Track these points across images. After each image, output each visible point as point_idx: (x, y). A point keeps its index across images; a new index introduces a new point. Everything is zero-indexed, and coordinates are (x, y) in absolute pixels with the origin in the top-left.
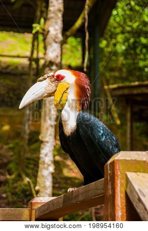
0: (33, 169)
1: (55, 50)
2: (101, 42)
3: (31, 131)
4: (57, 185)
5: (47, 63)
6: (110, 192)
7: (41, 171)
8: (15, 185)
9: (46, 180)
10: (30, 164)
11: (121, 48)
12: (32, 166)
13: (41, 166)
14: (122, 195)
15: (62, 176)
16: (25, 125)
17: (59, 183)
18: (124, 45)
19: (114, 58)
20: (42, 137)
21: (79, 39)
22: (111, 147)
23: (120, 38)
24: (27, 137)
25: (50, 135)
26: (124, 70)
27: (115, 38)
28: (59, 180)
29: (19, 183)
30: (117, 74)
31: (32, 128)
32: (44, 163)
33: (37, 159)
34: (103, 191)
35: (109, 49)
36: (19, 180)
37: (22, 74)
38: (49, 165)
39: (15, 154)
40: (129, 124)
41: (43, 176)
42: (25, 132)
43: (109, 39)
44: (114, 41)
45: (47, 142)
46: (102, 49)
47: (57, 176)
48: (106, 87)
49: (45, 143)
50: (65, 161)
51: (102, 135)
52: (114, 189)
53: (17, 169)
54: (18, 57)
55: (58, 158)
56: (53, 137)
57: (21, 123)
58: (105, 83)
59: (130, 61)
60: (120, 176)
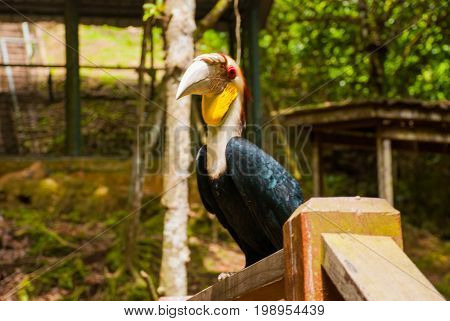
0: (151, 261)
1: (183, 47)
2: (262, 37)
3: (144, 195)
4: (194, 288)
5: (171, 71)
6: (295, 270)
7: (167, 260)
8: (121, 289)
9: (176, 276)
10: (145, 252)
11: (297, 47)
12: (149, 256)
13: (165, 251)
14: (316, 274)
15: (203, 272)
16: (134, 185)
17: (198, 283)
18: (303, 42)
19: (284, 65)
20: (167, 201)
21: (223, 35)
22: (287, 199)
23: (294, 30)
24: (139, 206)
25: (180, 197)
26: (305, 85)
27: (287, 31)
28: (197, 279)
29: (128, 285)
30: (291, 92)
31: (148, 191)
32: (171, 245)
33: (157, 244)
34: (281, 272)
35: (277, 50)
36: (128, 281)
37: (126, 98)
38: (180, 249)
39: (118, 234)
40: (316, 177)
41: (170, 269)
42: (135, 196)
43: (276, 33)
44: (284, 35)
45: (175, 209)
46: (264, 51)
47: (194, 272)
48: (274, 113)
49: (172, 211)
50: (206, 245)
51: (271, 178)
52: (301, 264)
53: (123, 262)
54: (119, 68)
55: (194, 240)
56: (186, 200)
57: (128, 182)
58: (271, 107)
59: (313, 70)
60: (311, 241)
